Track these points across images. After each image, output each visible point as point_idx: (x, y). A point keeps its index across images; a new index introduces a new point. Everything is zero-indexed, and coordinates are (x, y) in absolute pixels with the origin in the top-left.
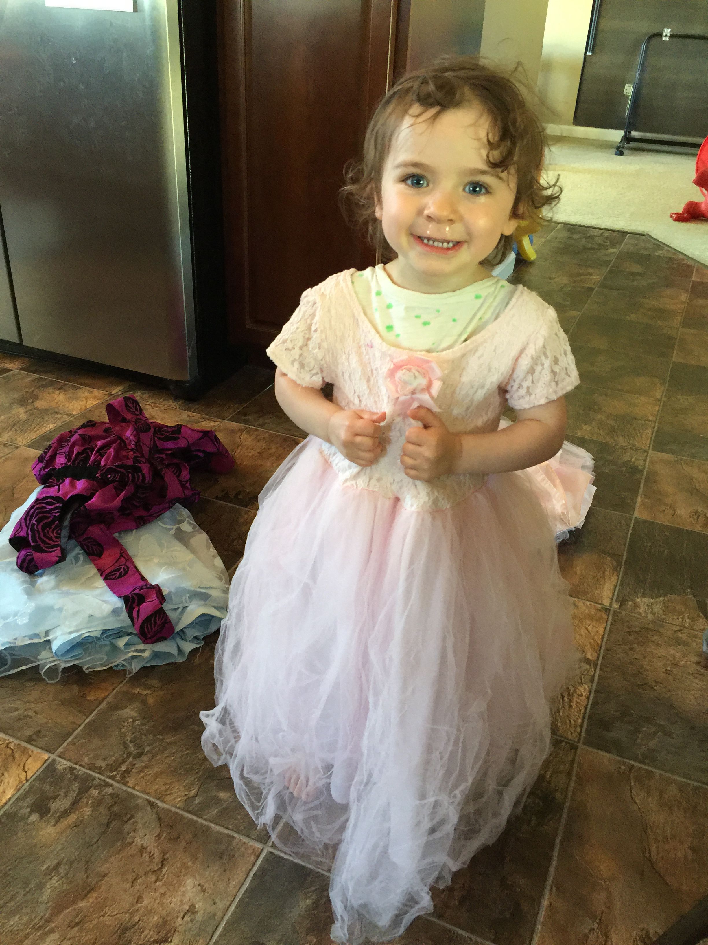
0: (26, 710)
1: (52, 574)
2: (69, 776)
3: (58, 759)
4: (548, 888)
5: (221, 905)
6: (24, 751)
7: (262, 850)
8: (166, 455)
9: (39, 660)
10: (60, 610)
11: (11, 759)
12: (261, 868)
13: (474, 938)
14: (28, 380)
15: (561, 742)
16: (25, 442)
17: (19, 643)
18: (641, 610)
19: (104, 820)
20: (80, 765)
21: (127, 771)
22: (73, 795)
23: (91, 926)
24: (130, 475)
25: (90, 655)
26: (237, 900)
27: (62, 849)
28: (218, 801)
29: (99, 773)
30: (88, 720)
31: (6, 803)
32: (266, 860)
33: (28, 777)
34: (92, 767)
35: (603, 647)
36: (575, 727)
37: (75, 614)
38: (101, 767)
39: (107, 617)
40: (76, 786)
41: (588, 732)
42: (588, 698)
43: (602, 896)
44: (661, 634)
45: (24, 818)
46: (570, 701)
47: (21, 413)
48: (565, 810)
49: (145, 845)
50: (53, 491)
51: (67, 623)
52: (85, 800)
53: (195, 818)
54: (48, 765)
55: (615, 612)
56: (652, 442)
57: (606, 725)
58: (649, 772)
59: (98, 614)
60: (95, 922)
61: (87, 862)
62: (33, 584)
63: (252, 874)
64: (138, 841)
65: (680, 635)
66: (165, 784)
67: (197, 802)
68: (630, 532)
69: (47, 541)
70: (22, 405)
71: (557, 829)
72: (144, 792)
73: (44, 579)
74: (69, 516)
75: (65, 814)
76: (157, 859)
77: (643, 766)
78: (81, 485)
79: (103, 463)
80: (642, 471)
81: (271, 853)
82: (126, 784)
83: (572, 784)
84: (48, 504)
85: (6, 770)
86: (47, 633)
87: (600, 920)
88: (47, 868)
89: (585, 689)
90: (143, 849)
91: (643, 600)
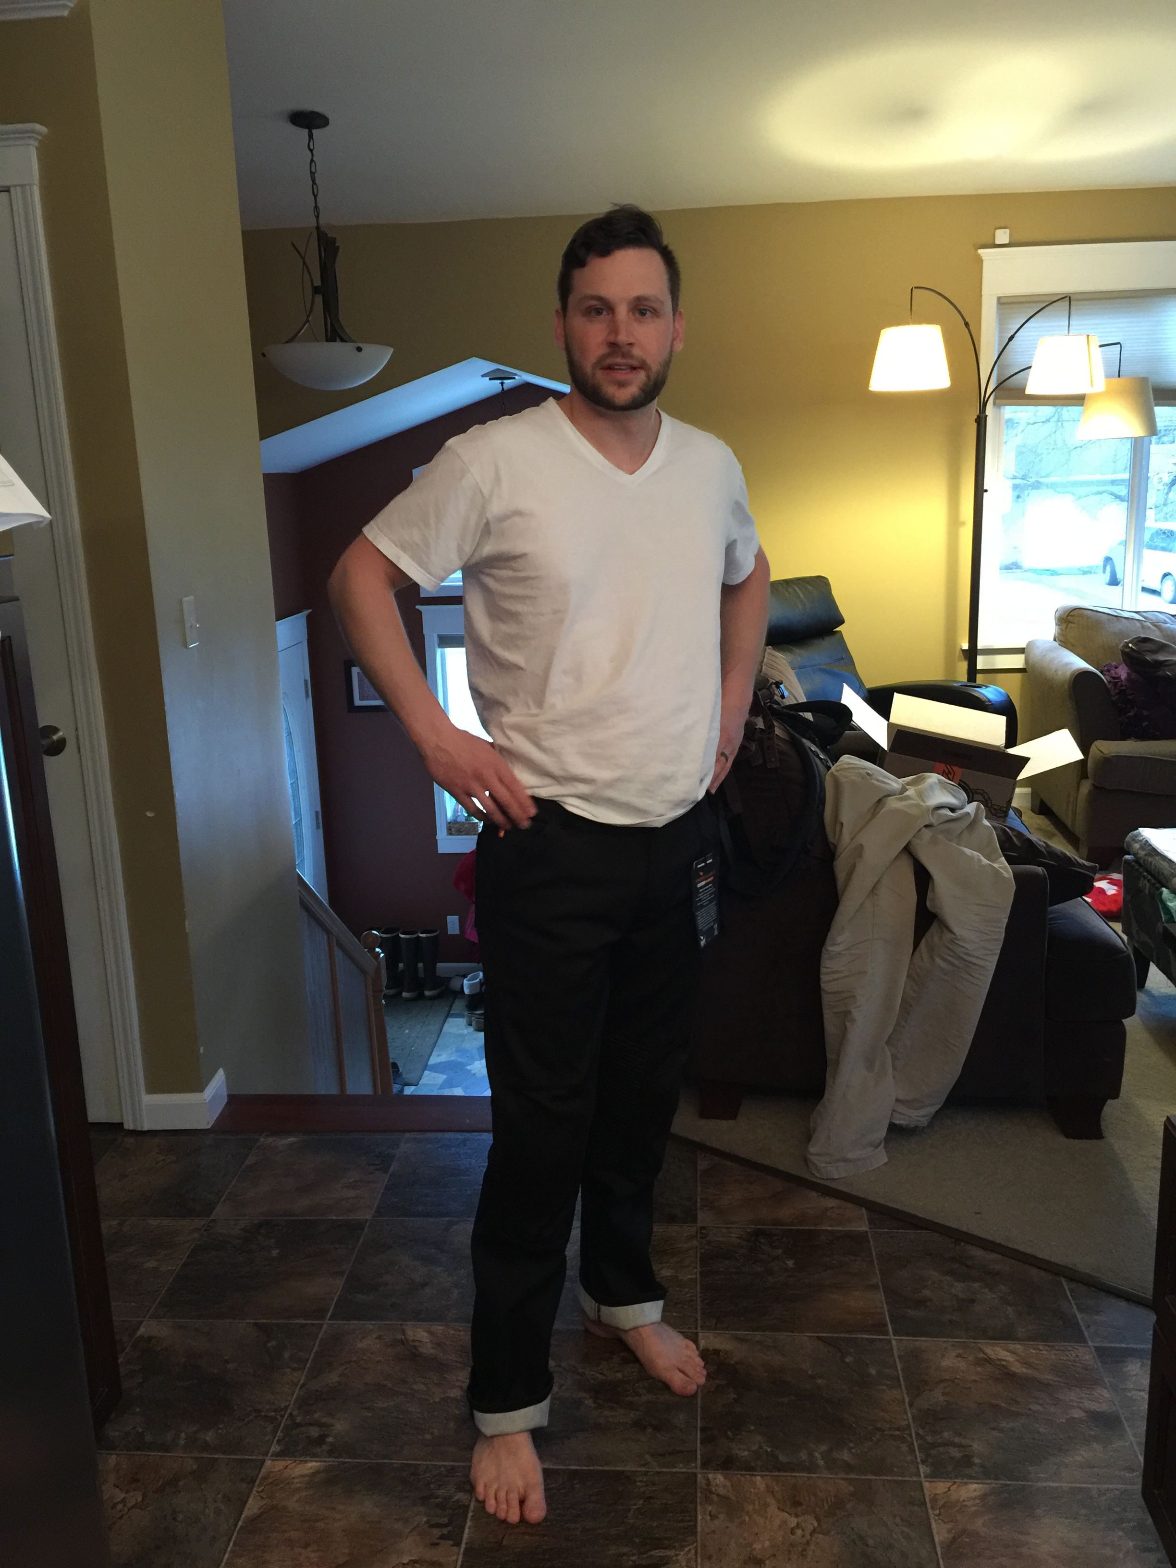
5: (945, 1345)
7: (895, 1339)
11: (947, 1507)
12: (908, 1336)
19: (943, 1423)
20: (916, 1459)
21: (898, 1429)
22: (942, 1449)
26: (936, 1339)
27: (982, 1433)
28: (880, 1372)
29: (912, 1443)
30: (874, 1477)
31: (982, 1485)
32: (901, 1335)
33: (952, 1483)
34: (912, 1451)
38: (908, 1446)
40: (933, 1452)
45: (982, 1466)
49: (941, 1394)
52: (939, 1440)
53: (901, 1379)
54: (933, 1478)
60: (1005, 1394)
61: (978, 1415)
63: (915, 1337)
64: (942, 1399)
67: (889, 1383)
72: (906, 1413)
75: (959, 1446)
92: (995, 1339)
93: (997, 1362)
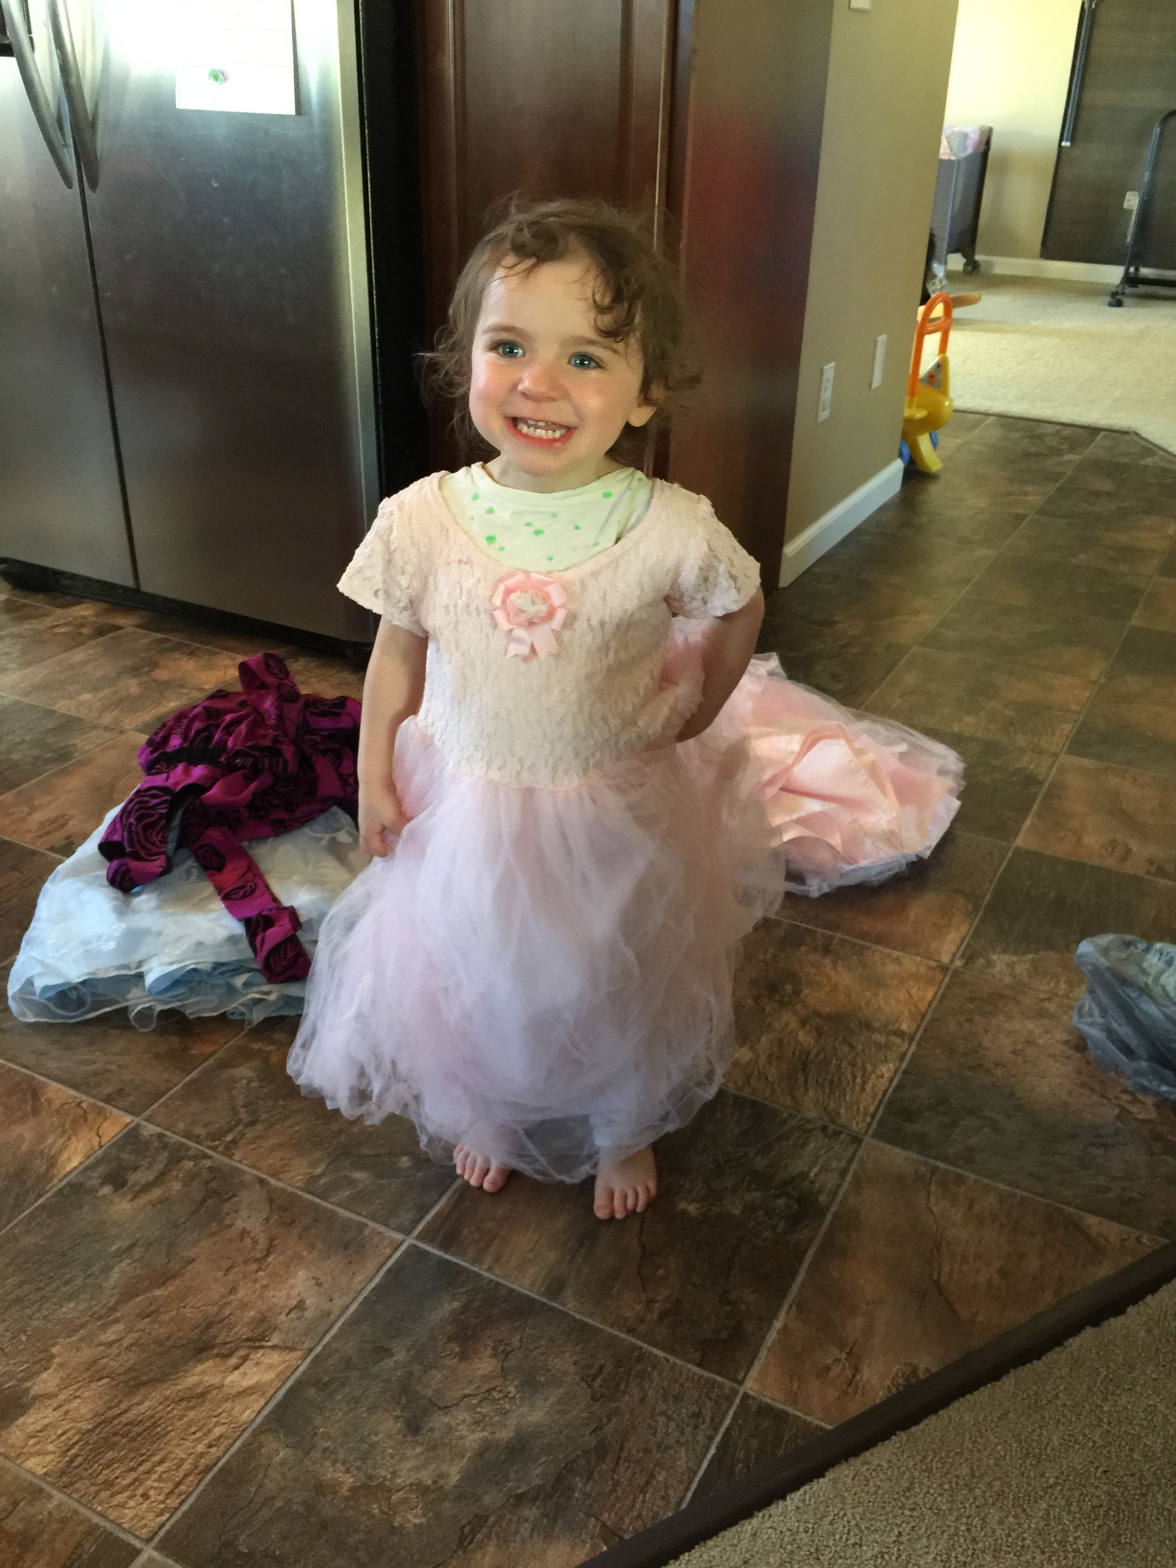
0: (107, 1063)
1: (152, 891)
2: (156, 1144)
3: (145, 1123)
4: (786, 1306)
5: (339, 1302)
6: (100, 1112)
7: (402, 1242)
8: (322, 736)
9: (127, 1000)
10: (159, 934)
11: (82, 1121)
12: (397, 1262)
13: (672, 1359)
14: (147, 640)
15: (841, 1133)
16: (134, 725)
17: (102, 975)
18: (997, 970)
19: (198, 1196)
20: (173, 1132)
21: (233, 1142)
22: (159, 1166)
23: (167, 1318)
24: (266, 760)
25: (197, 996)
26: (361, 1298)
27: (139, 1228)
28: (351, 1182)
29: (198, 1142)
30: (188, 1079)
31: (70, 1172)
32: (406, 1254)
33: (102, 1144)
34: (188, 1135)
35: (928, 1017)
36: (865, 1115)
37: (179, 939)
38: (198, 1136)
39: (221, 944)
40: (165, 1155)
41: (881, 1123)
42: (891, 1080)
43: (860, 1321)
44: (1018, 1003)
45: (92, 1190)
46: (864, 1082)
47: (133, 686)
48: (829, 1217)
49: (248, 1229)
50: (159, 780)
51: (167, 951)
52: (175, 1173)
53: (317, 1200)
54: (130, 1130)
55: (956, 972)
56: (1068, 743)
57: (909, 1115)
58: (959, 1177)
59: (209, 940)
60: (173, 1313)
61: (170, 1245)
62: (127, 904)
63: (385, 1268)
64: (240, 1224)
65: (1046, 1004)
66: (283, 1159)
67: (322, 1182)
68: (1004, 865)
69: (149, 846)
70: (135, 676)
71: (813, 1238)
72: (251, 1167)
73: (143, 897)
74: (179, 814)
75: (147, 1188)
76: (262, 1244)
77: (952, 1169)
78: (199, 772)
79: (230, 743)
80: (1042, 783)
81: (414, 1246)
82: (230, 1156)
83: (845, 1186)
84: (154, 796)
85: (75, 1134)
86: (140, 964)
87: (851, 1349)
88: (117, 1250)
89: (889, 1070)
90: (243, 1234)
91: (1002, 957)
92: (291, 1390)
93: (242, 1353)
